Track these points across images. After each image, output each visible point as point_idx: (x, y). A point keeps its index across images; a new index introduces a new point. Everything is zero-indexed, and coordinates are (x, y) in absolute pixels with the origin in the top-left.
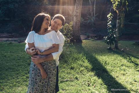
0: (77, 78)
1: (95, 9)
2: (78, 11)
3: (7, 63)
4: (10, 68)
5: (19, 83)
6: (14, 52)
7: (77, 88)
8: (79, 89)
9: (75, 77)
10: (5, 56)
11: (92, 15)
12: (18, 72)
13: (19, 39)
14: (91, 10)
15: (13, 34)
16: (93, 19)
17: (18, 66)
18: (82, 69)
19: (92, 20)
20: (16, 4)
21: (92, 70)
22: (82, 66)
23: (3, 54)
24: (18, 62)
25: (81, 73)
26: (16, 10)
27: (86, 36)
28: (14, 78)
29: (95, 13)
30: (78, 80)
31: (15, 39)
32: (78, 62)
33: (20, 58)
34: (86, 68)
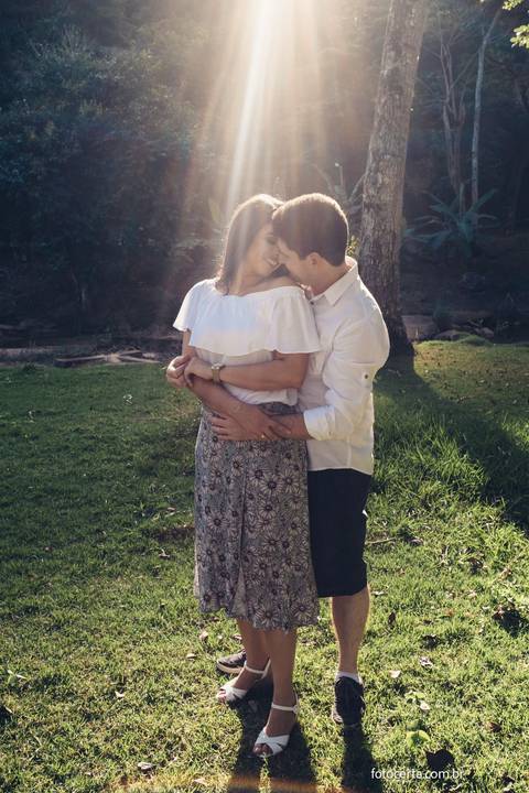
0: (406, 536)
1: (475, 161)
2: (387, 180)
3: (32, 466)
4: (53, 491)
5: (112, 562)
6: (54, 414)
7: (414, 581)
8: (427, 585)
9: (395, 529)
10: (16, 434)
11: (461, 198)
12: (97, 510)
13: (59, 348)
14: (453, 172)
15: (23, 325)
16: (469, 222)
17: (92, 478)
18: (429, 488)
19: (463, 226)
20: (35, 162)
21: (487, 494)
22: (426, 474)
23: (5, 422)
24: (84, 461)
25: (428, 508)
26: (37, 195)
27: (432, 323)
28: (81, 539)
29: (475, 185)
30: (417, 544)
31: (41, 350)
32: (408, 454)
33: (91, 442)
34: (454, 482)
